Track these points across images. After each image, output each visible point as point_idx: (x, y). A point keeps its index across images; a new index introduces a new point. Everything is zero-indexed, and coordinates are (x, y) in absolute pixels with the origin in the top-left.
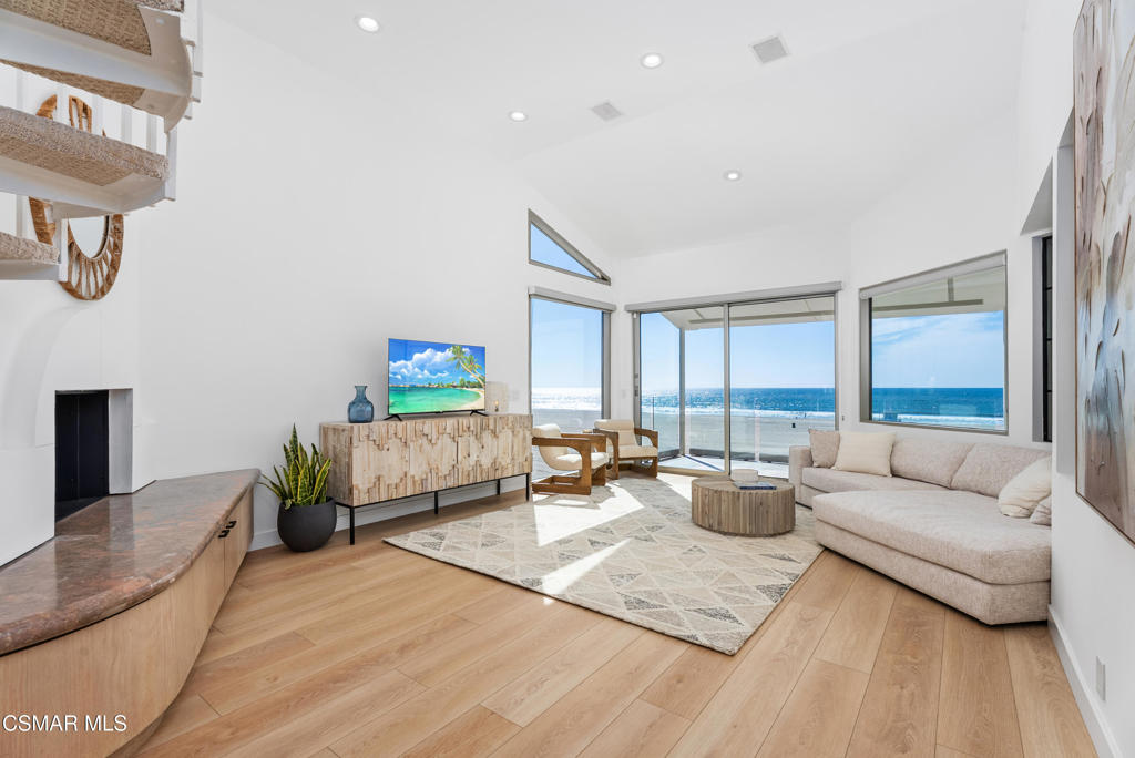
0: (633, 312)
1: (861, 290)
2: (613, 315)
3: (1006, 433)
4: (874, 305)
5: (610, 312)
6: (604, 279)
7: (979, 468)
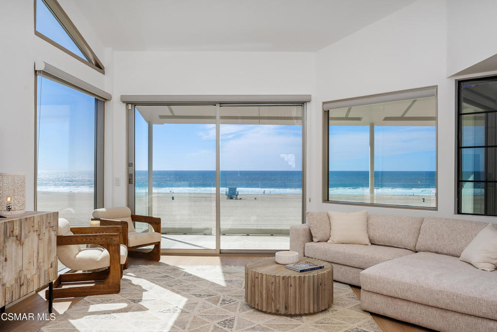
0: (127, 103)
1: (324, 103)
2: (107, 104)
3: (436, 209)
4: (330, 116)
5: (105, 100)
6: (99, 66)
7: (436, 235)
